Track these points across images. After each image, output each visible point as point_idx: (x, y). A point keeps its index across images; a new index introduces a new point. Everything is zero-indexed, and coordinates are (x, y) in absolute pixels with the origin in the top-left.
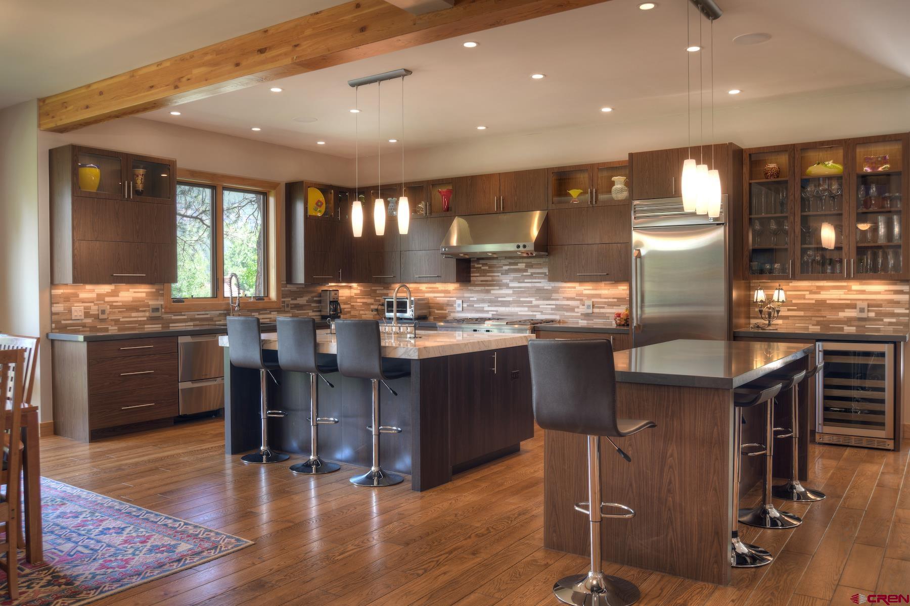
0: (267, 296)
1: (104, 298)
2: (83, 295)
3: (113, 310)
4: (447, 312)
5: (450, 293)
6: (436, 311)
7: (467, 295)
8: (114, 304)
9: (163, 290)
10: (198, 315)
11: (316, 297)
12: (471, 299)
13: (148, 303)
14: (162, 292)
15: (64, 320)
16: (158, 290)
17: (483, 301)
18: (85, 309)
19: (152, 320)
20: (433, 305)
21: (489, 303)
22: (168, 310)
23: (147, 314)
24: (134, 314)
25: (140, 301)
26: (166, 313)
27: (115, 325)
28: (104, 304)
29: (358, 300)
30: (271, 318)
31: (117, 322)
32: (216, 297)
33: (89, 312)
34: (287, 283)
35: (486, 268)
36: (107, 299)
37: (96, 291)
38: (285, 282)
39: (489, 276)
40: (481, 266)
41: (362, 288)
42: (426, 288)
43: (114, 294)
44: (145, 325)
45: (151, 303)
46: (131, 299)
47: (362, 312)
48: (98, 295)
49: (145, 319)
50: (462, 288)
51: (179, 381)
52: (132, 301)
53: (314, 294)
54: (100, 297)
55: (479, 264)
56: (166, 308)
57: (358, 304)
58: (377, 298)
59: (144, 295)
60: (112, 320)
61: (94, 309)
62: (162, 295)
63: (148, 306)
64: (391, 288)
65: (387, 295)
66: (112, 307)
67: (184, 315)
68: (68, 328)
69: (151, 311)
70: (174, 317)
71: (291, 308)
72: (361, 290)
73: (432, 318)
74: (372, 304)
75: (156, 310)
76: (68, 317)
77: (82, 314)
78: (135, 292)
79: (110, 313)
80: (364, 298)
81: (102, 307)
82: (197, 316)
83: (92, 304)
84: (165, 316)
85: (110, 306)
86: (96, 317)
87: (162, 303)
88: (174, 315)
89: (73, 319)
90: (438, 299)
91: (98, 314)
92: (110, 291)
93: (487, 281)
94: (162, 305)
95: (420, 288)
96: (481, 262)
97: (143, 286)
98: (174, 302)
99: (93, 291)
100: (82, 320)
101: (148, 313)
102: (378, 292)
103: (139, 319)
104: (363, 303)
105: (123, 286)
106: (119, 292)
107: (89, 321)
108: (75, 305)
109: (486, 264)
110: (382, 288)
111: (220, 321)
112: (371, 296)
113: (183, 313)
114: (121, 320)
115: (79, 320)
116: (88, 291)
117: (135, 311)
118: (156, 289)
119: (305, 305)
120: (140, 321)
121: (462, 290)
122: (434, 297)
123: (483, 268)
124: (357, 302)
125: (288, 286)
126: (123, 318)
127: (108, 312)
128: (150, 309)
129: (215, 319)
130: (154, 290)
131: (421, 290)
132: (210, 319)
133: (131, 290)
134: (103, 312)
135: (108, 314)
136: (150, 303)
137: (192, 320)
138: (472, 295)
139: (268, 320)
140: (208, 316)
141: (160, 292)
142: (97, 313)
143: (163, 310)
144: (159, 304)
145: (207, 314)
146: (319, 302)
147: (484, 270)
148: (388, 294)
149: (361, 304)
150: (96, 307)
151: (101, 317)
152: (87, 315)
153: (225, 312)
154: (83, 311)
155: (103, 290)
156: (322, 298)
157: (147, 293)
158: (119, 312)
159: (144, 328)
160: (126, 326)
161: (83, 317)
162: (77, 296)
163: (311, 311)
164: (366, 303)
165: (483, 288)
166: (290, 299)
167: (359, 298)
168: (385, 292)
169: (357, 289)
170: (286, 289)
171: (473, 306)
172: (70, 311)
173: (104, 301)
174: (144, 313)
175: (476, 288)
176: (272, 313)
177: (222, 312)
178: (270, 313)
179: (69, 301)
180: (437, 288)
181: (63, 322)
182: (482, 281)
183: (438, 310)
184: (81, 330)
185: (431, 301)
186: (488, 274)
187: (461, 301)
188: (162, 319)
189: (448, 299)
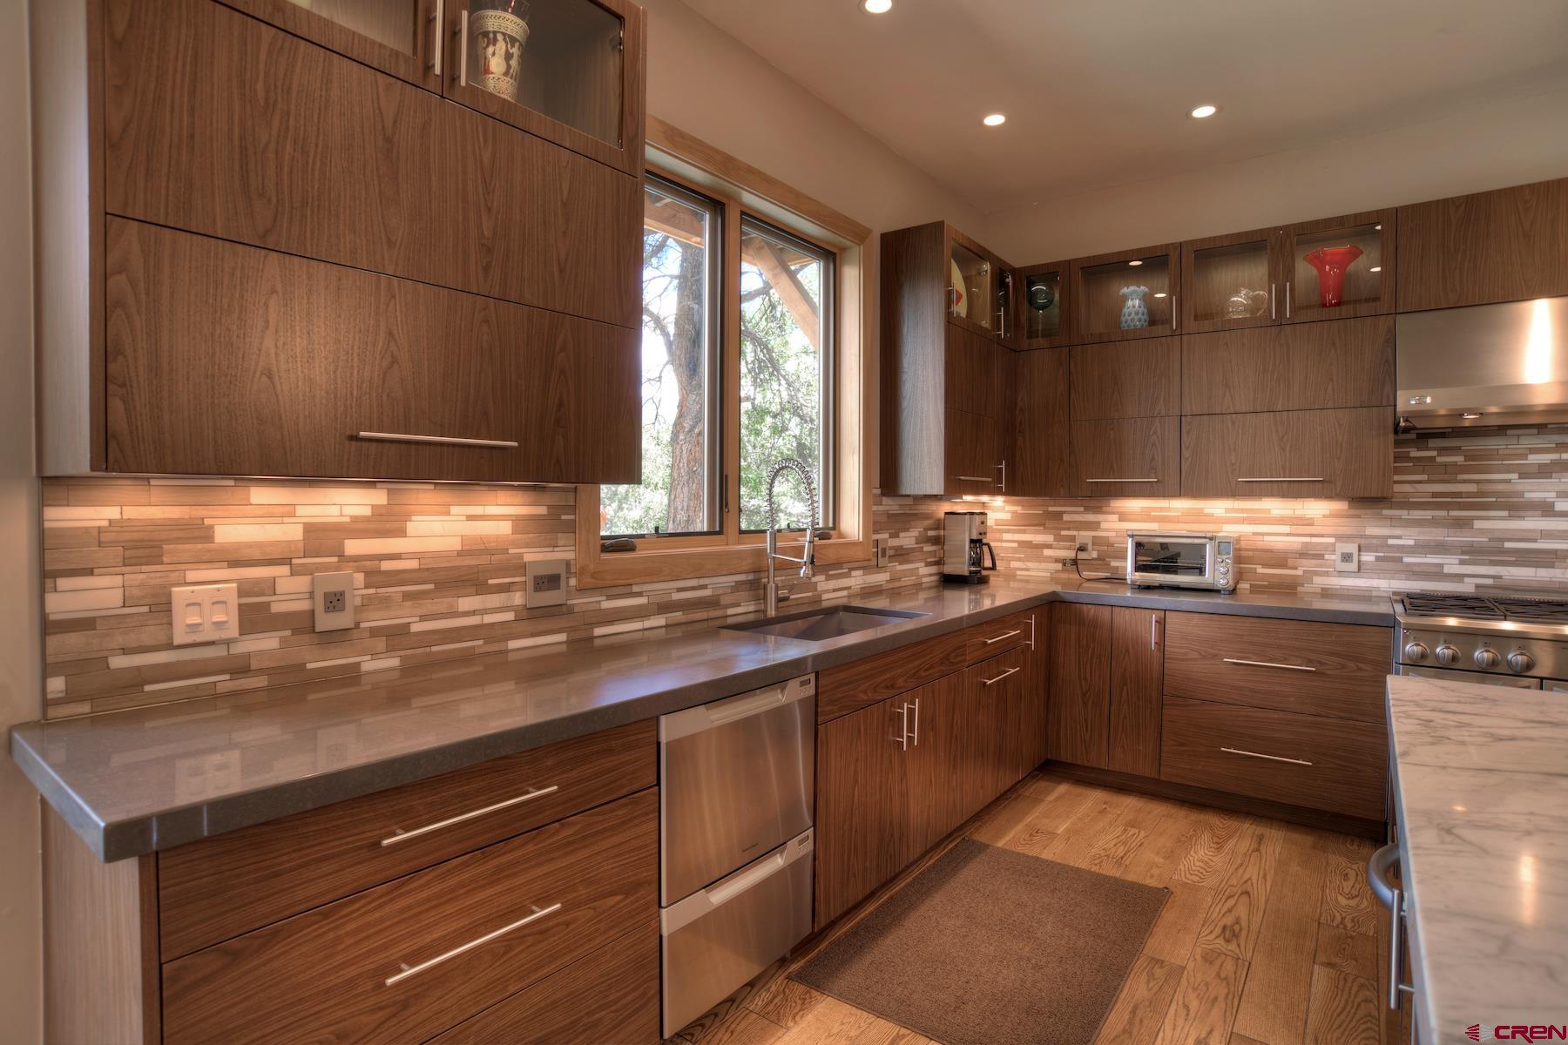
0: (834, 528)
1: (342, 546)
2: (232, 530)
3: (380, 590)
4: (1299, 572)
5: (1312, 525)
6: (1260, 570)
7: (1375, 530)
8: (386, 566)
9: (573, 509)
10: (680, 590)
11: (930, 529)
12: (1391, 542)
13: (520, 556)
14: (572, 517)
15: (125, 651)
16: (555, 512)
17: (1441, 548)
18: (242, 593)
19: (534, 617)
20: (1251, 553)
21: (1463, 553)
22: (589, 581)
23: (518, 599)
24: (465, 603)
25: (487, 552)
26: (581, 590)
27: (390, 650)
28: (338, 569)
29: (1006, 536)
30: (849, 588)
31: (396, 636)
32: (720, 532)
33: (268, 604)
34: (883, 494)
35: (1459, 459)
36: (353, 547)
37: (300, 511)
38: (878, 491)
39: (1465, 481)
40: (1434, 453)
41: (1018, 509)
42: (1227, 510)
43: (386, 523)
44: (507, 640)
45: (531, 556)
46: (455, 544)
47: (1014, 564)
48: (310, 529)
49: (510, 616)
50: (1352, 512)
51: (664, 904)
52: (461, 554)
53: (927, 523)
54: (321, 538)
55: (1427, 449)
56: (582, 572)
57: (1004, 544)
58: (1063, 533)
59: (505, 528)
60: (375, 632)
61: (291, 592)
62: (571, 528)
63: (522, 568)
64: (1109, 509)
65: (1095, 526)
66: (376, 576)
67: (640, 594)
68: (148, 688)
69: (530, 585)
70: (607, 605)
71: (890, 557)
72: (1014, 513)
73: (1248, 586)
74: (1049, 546)
75: (549, 581)
76: (148, 636)
77: (225, 619)
78: (470, 518)
79: (367, 604)
80: (1024, 532)
81: (333, 580)
82: (676, 596)
83: (284, 570)
84: (578, 601)
85: (369, 574)
86: (303, 625)
87: (570, 556)
88: (610, 597)
89: (177, 641)
90: (1266, 538)
91: (312, 612)
92: (366, 511)
93: (1459, 494)
94: (568, 563)
95: (1207, 511)
96: (1432, 443)
97: (502, 495)
98: (605, 549)
99: (289, 512)
100: (228, 643)
101: (518, 594)
102: (1066, 517)
103: (489, 619)
104: (1021, 543)
105: (423, 495)
106: (407, 517)
107: (266, 643)
108: (192, 575)
109: (1459, 448)
110: (1082, 509)
111: (738, 605)
112: (1045, 528)
113: (636, 589)
114: (415, 628)
115: (212, 643)
116: (260, 511)
117: (473, 589)
118: (549, 507)
119: (913, 550)
120: (492, 625)
121: (1358, 516)
122: (1254, 534)
123: (1439, 459)
124: (1001, 541)
125: (885, 500)
126: (423, 618)
127: (358, 602)
128: (529, 579)
129: (724, 600)
130: (542, 510)
131: (1212, 515)
132: (712, 603)
133: (454, 510)
134: (335, 601)
135: (358, 610)
136: (528, 558)
137: (663, 608)
138: (1398, 532)
139: (845, 593)
140: (707, 593)
141: (563, 517)
142: (304, 605)
143: (573, 582)
144: (558, 561)
145: (704, 587)
146: (937, 541)
147: (1445, 465)
148: (1099, 523)
149: (1015, 545)
150: (302, 583)
151: (325, 622)
152: (254, 617)
153: (751, 577)
154: (234, 601)
155: (335, 511)
156: (942, 532)
157: (516, 520)
158: (407, 596)
159: (507, 651)
160: (434, 649)
161: (233, 631)
162: (206, 534)
163: (923, 564)
164: (1030, 542)
165: (1443, 513)
166: (886, 536)
167: (1007, 531)
168: (1091, 517)
169: (1002, 510)
170: (881, 508)
171: (1400, 560)
172: (162, 607)
173: (341, 555)
174: (503, 595)
175: (1411, 512)
176: (854, 573)
177: (742, 577)
178: (848, 575)
179: (156, 559)
180: (1269, 511)
181: (118, 662)
182: (1435, 495)
183: (1265, 565)
184: (221, 688)
185: (1243, 544)
186: (1460, 477)
187: (1356, 546)
188: (570, 611)
189: (1307, 539)
